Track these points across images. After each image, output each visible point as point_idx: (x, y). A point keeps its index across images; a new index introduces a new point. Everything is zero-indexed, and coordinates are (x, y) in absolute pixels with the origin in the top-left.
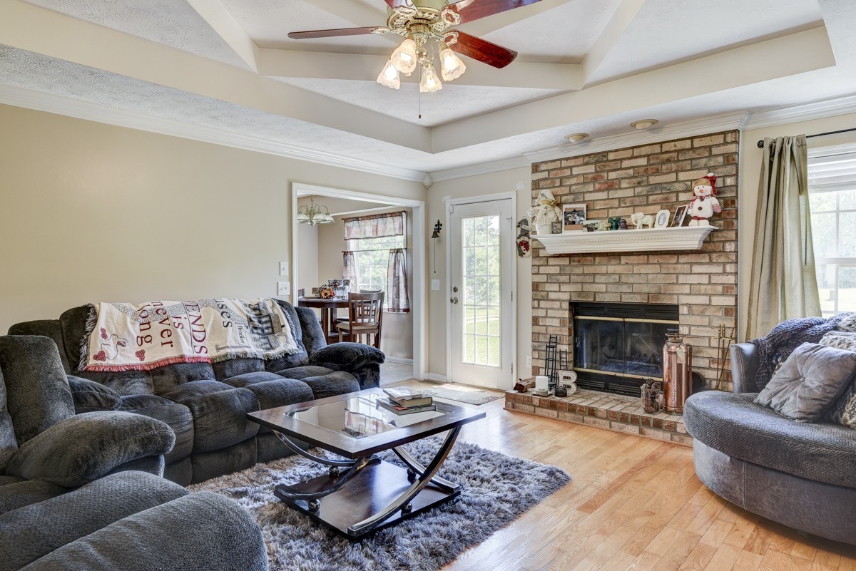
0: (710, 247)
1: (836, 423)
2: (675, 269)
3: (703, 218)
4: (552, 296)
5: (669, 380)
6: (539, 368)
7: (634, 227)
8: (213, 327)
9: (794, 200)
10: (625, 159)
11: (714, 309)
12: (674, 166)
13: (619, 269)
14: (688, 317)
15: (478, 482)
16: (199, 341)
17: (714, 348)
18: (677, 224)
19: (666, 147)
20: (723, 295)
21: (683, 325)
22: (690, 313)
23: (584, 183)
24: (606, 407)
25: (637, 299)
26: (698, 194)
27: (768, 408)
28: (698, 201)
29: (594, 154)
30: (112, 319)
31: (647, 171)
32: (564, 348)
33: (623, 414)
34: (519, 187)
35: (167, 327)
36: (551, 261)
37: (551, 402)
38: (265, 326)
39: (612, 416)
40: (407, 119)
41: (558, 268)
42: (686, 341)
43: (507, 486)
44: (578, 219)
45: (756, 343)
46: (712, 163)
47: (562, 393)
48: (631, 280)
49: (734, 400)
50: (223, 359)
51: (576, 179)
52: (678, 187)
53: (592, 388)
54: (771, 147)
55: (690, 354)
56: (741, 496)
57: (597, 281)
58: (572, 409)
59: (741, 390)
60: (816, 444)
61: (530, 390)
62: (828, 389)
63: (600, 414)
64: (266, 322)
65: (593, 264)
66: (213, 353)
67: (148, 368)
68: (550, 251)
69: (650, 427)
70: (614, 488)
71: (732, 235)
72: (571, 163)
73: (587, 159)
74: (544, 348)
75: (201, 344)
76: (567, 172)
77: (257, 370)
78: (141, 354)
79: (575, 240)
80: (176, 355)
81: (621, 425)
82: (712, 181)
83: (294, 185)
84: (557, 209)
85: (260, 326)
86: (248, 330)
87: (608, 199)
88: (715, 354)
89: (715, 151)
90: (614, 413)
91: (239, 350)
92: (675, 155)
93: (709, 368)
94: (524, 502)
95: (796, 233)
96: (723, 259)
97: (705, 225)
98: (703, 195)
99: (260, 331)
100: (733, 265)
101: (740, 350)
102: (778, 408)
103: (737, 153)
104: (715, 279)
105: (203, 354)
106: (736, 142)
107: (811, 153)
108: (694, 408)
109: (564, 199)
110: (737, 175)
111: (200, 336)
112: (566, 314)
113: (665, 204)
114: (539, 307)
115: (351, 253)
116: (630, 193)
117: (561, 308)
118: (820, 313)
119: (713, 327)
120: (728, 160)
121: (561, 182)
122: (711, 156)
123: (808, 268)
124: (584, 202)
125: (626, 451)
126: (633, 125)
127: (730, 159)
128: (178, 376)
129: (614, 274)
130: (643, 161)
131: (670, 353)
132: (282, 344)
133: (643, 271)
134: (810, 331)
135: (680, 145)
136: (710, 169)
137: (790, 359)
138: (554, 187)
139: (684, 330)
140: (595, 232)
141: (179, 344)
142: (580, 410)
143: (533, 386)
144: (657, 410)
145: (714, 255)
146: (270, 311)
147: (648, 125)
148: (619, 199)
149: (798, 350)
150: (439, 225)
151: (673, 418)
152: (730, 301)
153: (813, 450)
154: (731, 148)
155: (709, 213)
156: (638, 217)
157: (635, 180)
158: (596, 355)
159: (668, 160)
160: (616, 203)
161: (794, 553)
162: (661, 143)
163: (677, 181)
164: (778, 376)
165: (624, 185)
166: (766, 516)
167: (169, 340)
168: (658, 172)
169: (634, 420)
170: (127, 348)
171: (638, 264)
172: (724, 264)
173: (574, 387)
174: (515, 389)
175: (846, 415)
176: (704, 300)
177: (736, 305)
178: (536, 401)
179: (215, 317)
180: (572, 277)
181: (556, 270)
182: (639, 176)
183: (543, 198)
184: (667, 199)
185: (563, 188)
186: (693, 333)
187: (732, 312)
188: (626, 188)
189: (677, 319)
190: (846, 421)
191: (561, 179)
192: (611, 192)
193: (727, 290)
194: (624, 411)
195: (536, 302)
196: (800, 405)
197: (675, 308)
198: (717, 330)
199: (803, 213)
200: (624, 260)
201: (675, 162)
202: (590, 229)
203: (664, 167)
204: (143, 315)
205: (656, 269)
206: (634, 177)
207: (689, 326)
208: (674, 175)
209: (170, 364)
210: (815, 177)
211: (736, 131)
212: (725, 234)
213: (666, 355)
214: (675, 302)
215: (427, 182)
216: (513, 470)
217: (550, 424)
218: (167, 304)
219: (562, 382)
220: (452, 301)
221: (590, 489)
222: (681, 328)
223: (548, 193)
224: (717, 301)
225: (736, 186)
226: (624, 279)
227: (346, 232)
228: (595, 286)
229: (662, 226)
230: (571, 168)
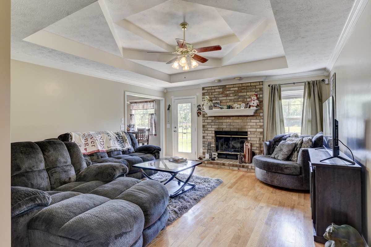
0: (256, 114)
1: (291, 160)
2: (246, 121)
3: (254, 106)
4: (209, 129)
5: (246, 154)
6: (205, 152)
7: (234, 108)
8: (106, 141)
9: (278, 102)
10: (231, 88)
11: (257, 132)
12: (246, 91)
13: (230, 121)
14: (250, 135)
15: (198, 184)
16: (103, 145)
17: (258, 144)
18: (247, 108)
19: (243, 85)
20: (260, 128)
21: (249, 137)
22: (251, 134)
23: (219, 94)
24: (228, 163)
25: (235, 130)
26: (253, 99)
27: (274, 158)
28: (253, 101)
29: (222, 86)
30: (76, 138)
31: (238, 92)
32: (213, 145)
33: (233, 164)
34: (198, 94)
35: (93, 140)
36: (209, 118)
37: (211, 162)
38: (121, 140)
39: (230, 165)
40: (164, 72)
41: (211, 120)
42: (250, 142)
43: (207, 184)
44: (217, 105)
45: (270, 142)
46: (256, 90)
47: (213, 159)
48: (234, 124)
49: (265, 157)
50: (110, 151)
51: (216, 93)
52: (247, 97)
53: (222, 158)
54: (272, 87)
55: (251, 146)
56: (269, 181)
57: (223, 124)
58: (217, 164)
59: (266, 155)
60: (287, 165)
61: (203, 159)
62: (289, 152)
63: (226, 165)
64: (121, 139)
65: (222, 119)
66: (107, 149)
67: (89, 154)
68: (209, 115)
69: (241, 168)
70: (235, 183)
71: (262, 111)
72: (215, 88)
73: (220, 87)
74: (207, 146)
75: (103, 146)
76: (214, 91)
77: (120, 155)
78: (86, 149)
79: (216, 112)
80: (97, 149)
81: (233, 167)
82: (257, 95)
83: (126, 92)
84: (211, 102)
85: (120, 140)
86: (116, 141)
87: (226, 99)
88: (258, 145)
89: (257, 87)
90: (230, 164)
91: (115, 148)
92: (246, 87)
93: (256, 150)
94: (213, 187)
95: (279, 111)
96: (259, 118)
97: (255, 108)
98: (254, 99)
99: (120, 142)
100: (262, 120)
101: (266, 143)
102: (277, 158)
103: (263, 88)
104: (257, 124)
105: (104, 149)
106: (263, 85)
107: (282, 89)
108: (256, 159)
109: (213, 99)
110: (263, 94)
111: (102, 143)
112: (214, 135)
113: (243, 102)
114: (205, 133)
115: (133, 115)
116: (233, 98)
117: (212, 133)
118: (285, 133)
119: (257, 138)
120: (260, 90)
121: (212, 94)
122: (256, 88)
123: (282, 121)
124: (219, 100)
125: (236, 174)
126: (234, 78)
127: (261, 90)
128: (98, 157)
129: (228, 122)
130: (237, 89)
131: (246, 145)
132: (127, 146)
133: (237, 121)
134: (283, 138)
135: (247, 85)
136: (256, 92)
137: (279, 145)
138: (209, 95)
139: (249, 139)
140: (223, 110)
141: (97, 146)
142: (220, 164)
143: (205, 157)
144: (243, 163)
145: (257, 117)
146: (122, 135)
147: (239, 78)
148: (230, 99)
149: (281, 143)
150: (169, 106)
151: (247, 164)
152: (261, 130)
153: (286, 166)
154: (261, 86)
155: (256, 105)
156: (236, 105)
157: (234, 94)
158: (223, 147)
159: (244, 89)
160: (229, 101)
161: (282, 193)
162: (242, 84)
163: (247, 95)
164: (276, 150)
165: (231, 95)
166: (275, 185)
167: (94, 144)
168: (241, 92)
169: (236, 166)
170: (82, 147)
171: (236, 119)
172: (260, 119)
173: (217, 157)
174: (199, 159)
175: (293, 158)
176: (254, 130)
177: (263, 131)
178: (206, 162)
179: (106, 137)
180: (215, 123)
181: (210, 121)
182: (236, 93)
183: (206, 99)
184: (244, 100)
185: (212, 96)
186: (252, 140)
187: (262, 133)
188: (232, 96)
189: (247, 136)
190: (293, 160)
191: (212, 93)
192: (227, 97)
193: (261, 127)
194: (233, 163)
195: (204, 131)
196: (282, 157)
197: (247, 132)
198: (258, 138)
199: (280, 105)
200: (231, 118)
201: (246, 89)
202: (221, 108)
203: (243, 91)
204: (85, 136)
205: (241, 121)
206: (234, 93)
207: (251, 138)
208: (246, 93)
209: (95, 153)
210: (283, 95)
211: (263, 82)
212: (260, 111)
213: (245, 146)
214: (246, 131)
215: (165, 91)
216: (207, 180)
217: (211, 169)
218: (91, 133)
219: (213, 156)
220: (174, 131)
221: (229, 184)
222: (248, 138)
223: (208, 97)
224: (258, 130)
225: (263, 97)
226: (231, 124)
227: (131, 107)
228: (222, 126)
229: (243, 108)
230: (215, 89)
